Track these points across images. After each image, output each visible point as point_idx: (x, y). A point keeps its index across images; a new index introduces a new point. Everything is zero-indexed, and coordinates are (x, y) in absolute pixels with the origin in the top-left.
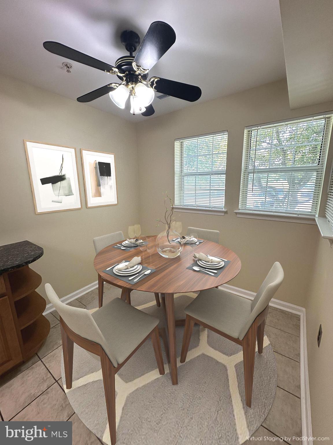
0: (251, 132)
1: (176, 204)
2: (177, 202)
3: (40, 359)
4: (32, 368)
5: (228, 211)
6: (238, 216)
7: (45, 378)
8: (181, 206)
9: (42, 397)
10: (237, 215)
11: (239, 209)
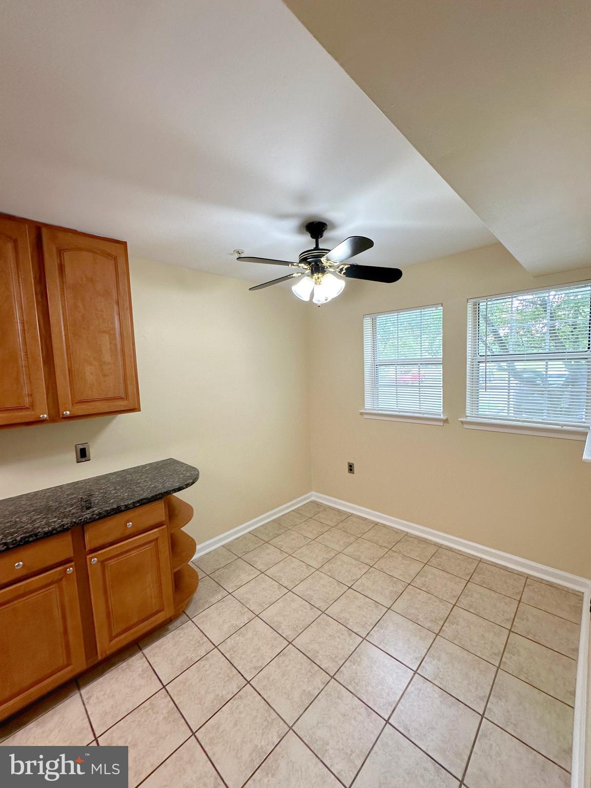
0: (478, 306)
1: (366, 408)
2: (368, 406)
3: (191, 619)
4: (182, 629)
5: (449, 419)
6: (466, 426)
7: (201, 642)
8: (375, 410)
9: (201, 663)
10: (464, 425)
11: (467, 416)
